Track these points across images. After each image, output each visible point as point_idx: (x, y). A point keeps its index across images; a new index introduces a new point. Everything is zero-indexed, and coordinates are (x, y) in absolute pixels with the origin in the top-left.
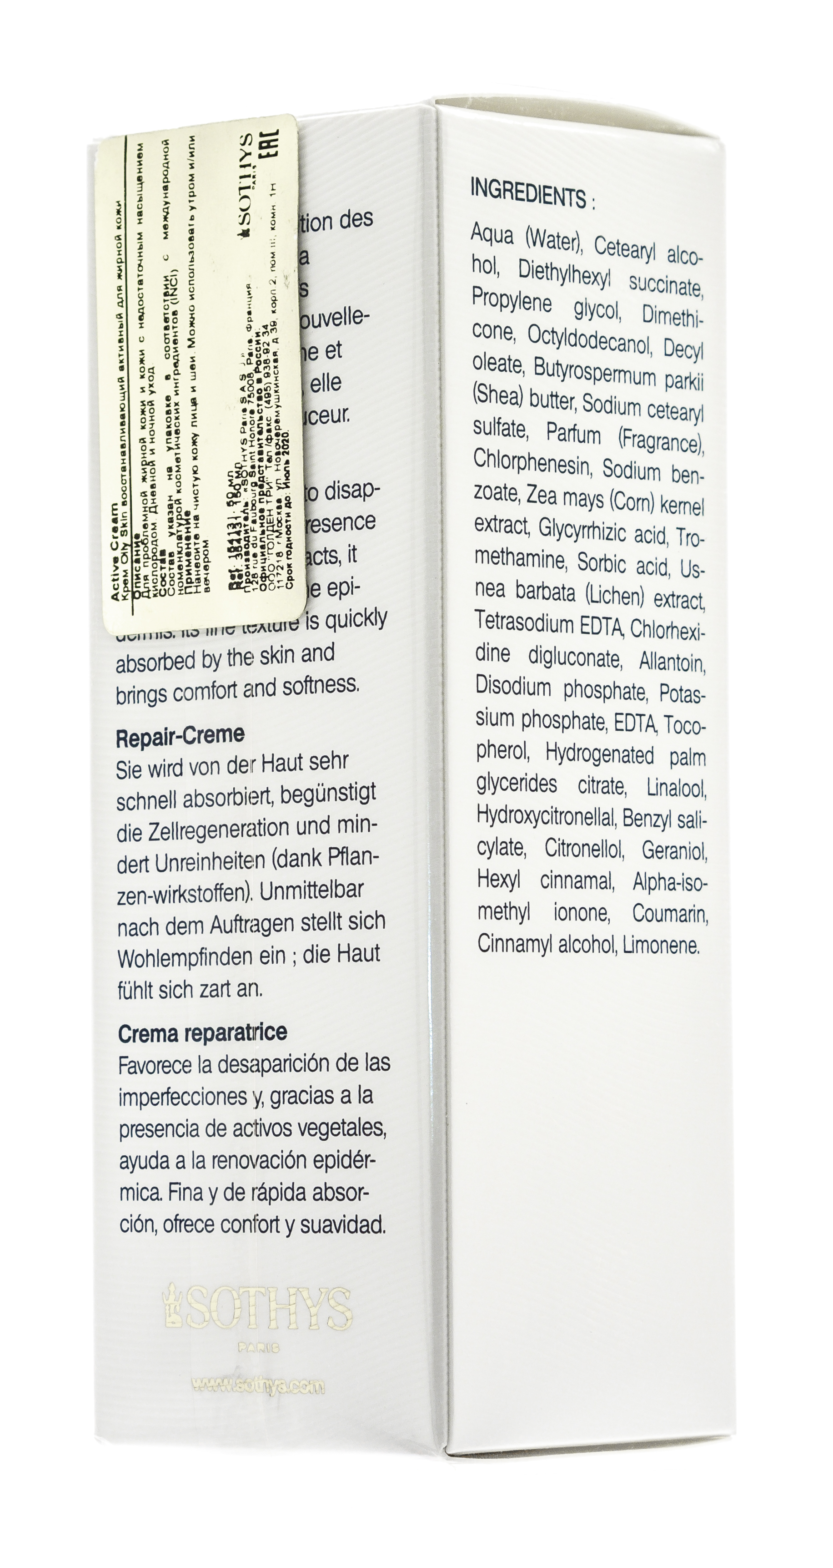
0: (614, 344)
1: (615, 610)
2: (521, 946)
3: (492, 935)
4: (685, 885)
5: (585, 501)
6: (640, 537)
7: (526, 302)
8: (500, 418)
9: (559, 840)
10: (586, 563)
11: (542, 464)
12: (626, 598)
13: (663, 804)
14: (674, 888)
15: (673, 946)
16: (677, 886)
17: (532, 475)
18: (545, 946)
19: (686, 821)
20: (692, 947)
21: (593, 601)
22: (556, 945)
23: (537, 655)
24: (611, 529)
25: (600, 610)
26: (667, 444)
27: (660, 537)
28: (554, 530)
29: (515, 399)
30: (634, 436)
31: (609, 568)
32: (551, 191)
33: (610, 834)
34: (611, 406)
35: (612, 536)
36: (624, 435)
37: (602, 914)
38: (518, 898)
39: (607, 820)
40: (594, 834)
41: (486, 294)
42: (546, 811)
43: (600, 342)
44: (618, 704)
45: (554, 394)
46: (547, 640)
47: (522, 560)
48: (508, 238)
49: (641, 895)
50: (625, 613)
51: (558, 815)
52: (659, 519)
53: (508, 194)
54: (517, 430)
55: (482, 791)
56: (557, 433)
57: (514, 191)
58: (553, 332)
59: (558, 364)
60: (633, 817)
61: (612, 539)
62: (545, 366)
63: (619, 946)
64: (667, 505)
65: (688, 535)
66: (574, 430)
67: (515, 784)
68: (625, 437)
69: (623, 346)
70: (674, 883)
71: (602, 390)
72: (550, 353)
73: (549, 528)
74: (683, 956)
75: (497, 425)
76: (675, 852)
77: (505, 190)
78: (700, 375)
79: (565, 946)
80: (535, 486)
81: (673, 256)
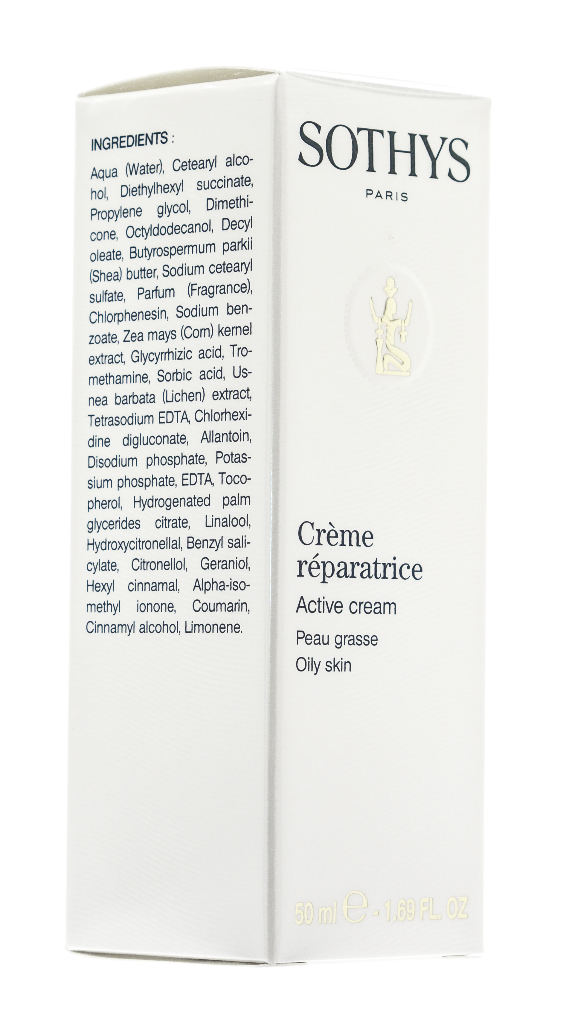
0: (185, 229)
1: (184, 405)
2: (114, 629)
3: (95, 622)
4: (233, 586)
5: (163, 336)
6: (203, 355)
7: (125, 213)
8: (107, 291)
9: (141, 559)
10: (163, 377)
11: (134, 316)
12: (191, 397)
13: (217, 533)
14: (224, 589)
15: (222, 628)
16: (226, 588)
17: (128, 324)
18: (130, 629)
19: (234, 543)
20: (236, 628)
21: (167, 401)
22: (137, 628)
23: (128, 441)
24: (182, 352)
25: (173, 407)
26: (224, 289)
27: (218, 353)
28: (141, 357)
29: (117, 277)
30: (199, 288)
31: (179, 378)
32: (144, 137)
33: (177, 555)
34: (183, 270)
35: (182, 356)
36: (192, 288)
37: (170, 607)
38: (113, 598)
39: (176, 545)
40: (166, 555)
41: (99, 213)
42: (133, 541)
43: (176, 229)
44: (185, 468)
45: (143, 269)
46: (135, 430)
47: (119, 380)
48: (114, 173)
49: (198, 594)
50: (190, 407)
51: (140, 544)
52: (217, 341)
53: (115, 145)
54: (119, 296)
55: (90, 530)
56: (145, 294)
57: (119, 143)
58: (143, 229)
59: (145, 249)
60: (194, 542)
61: (182, 359)
62: (137, 252)
63: (181, 628)
64: (223, 331)
65: (239, 349)
66: (156, 290)
67: (111, 525)
68: (192, 290)
69: (192, 229)
70: (224, 585)
71: (176, 261)
72: (140, 243)
73: (138, 357)
74: (230, 635)
75: (104, 295)
76: (225, 565)
77: (113, 143)
78: (250, 238)
79: (144, 629)
80: (129, 331)
81: (230, 162)
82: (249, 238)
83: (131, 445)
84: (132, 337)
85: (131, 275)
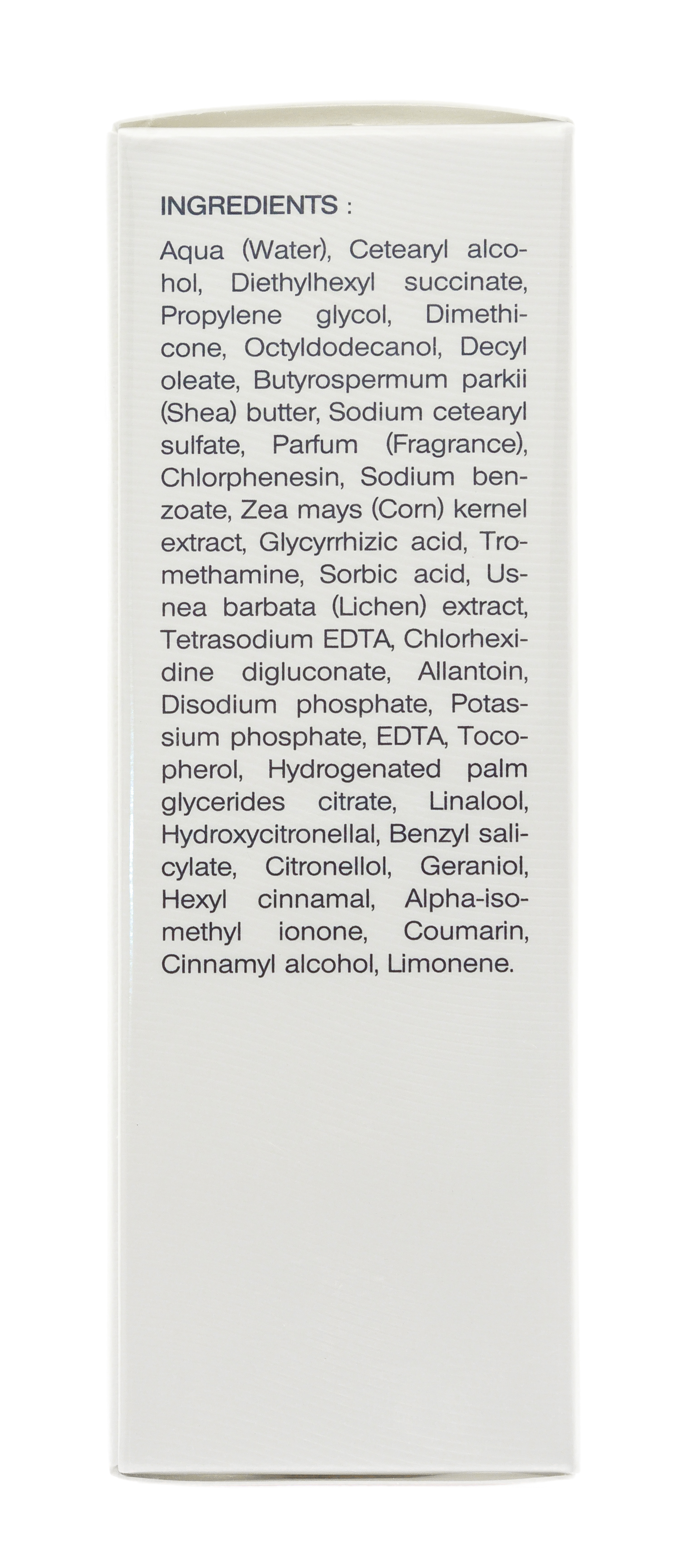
0: (377, 349)
1: (378, 621)
2: (228, 966)
3: (184, 956)
4: (491, 900)
5: (330, 511)
6: (420, 544)
7: (240, 317)
8: (200, 437)
9: (288, 858)
10: (330, 575)
11: (265, 479)
12: (395, 608)
13: (456, 819)
14: (473, 905)
15: (469, 965)
16: (475, 903)
17: (251, 491)
18: (265, 967)
19: (493, 834)
20: (501, 965)
21: (342, 614)
22: (280, 965)
23: (254, 672)
24: (374, 538)
25: (357, 622)
26: (466, 446)
27: (456, 542)
28: (283, 543)
29: (226, 415)
30: (411, 442)
31: (369, 579)
32: (284, 201)
33: (369, 852)
34: (376, 412)
35: (375, 545)
36: (394, 442)
37: (354, 933)
38: (223, 918)
39: (366, 836)
40: (345, 852)
41: (180, 313)
42: (268, 830)
43: (356, 348)
44: (384, 718)
45: (284, 406)
46: (271, 657)
47: (233, 577)
48: (217, 253)
49: (415, 912)
50: (394, 625)
51: (283, 834)
52: (451, 524)
53: (217, 211)
54: (229, 446)
55: (170, 812)
56: (289, 445)
57: (225, 206)
58: (283, 343)
59: (290, 375)
60: (407, 833)
61: (375, 549)
62: (271, 379)
63: (380, 963)
64: (465, 510)
65: (499, 539)
66: (315, 440)
67: (217, 804)
68: (396, 443)
69: (395, 349)
70: (472, 899)
71: (361, 398)
72: (278, 366)
73: (277, 543)
74: (487, 977)
75: (196, 444)
76: (476, 868)
77: (211, 206)
78: (522, 371)
79: (294, 966)
80: (254, 502)
81: (476, 251)
82: (518, 370)
83: (261, 679)
84: (260, 511)
85: (255, 414)
